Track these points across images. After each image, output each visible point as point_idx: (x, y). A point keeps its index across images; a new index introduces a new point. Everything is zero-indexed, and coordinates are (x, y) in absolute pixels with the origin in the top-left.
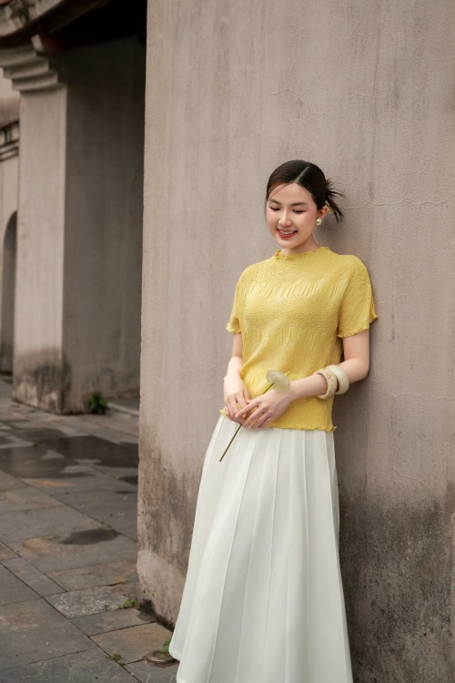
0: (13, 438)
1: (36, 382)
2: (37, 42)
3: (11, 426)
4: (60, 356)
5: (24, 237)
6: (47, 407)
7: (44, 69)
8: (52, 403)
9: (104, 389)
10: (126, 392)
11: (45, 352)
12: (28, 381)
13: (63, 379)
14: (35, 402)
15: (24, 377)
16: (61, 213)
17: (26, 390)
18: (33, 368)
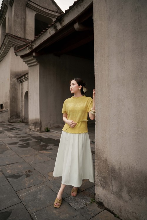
0: (32, 139)
1: (34, 125)
2: (34, 54)
3: (30, 135)
4: (39, 120)
5: (30, 96)
6: (37, 131)
7: (35, 60)
8: (38, 130)
9: (48, 126)
10: (53, 127)
11: (36, 119)
12: (32, 125)
13: (40, 125)
14: (34, 130)
15: (31, 124)
16: (39, 90)
17: (32, 127)
18: (33, 123)
